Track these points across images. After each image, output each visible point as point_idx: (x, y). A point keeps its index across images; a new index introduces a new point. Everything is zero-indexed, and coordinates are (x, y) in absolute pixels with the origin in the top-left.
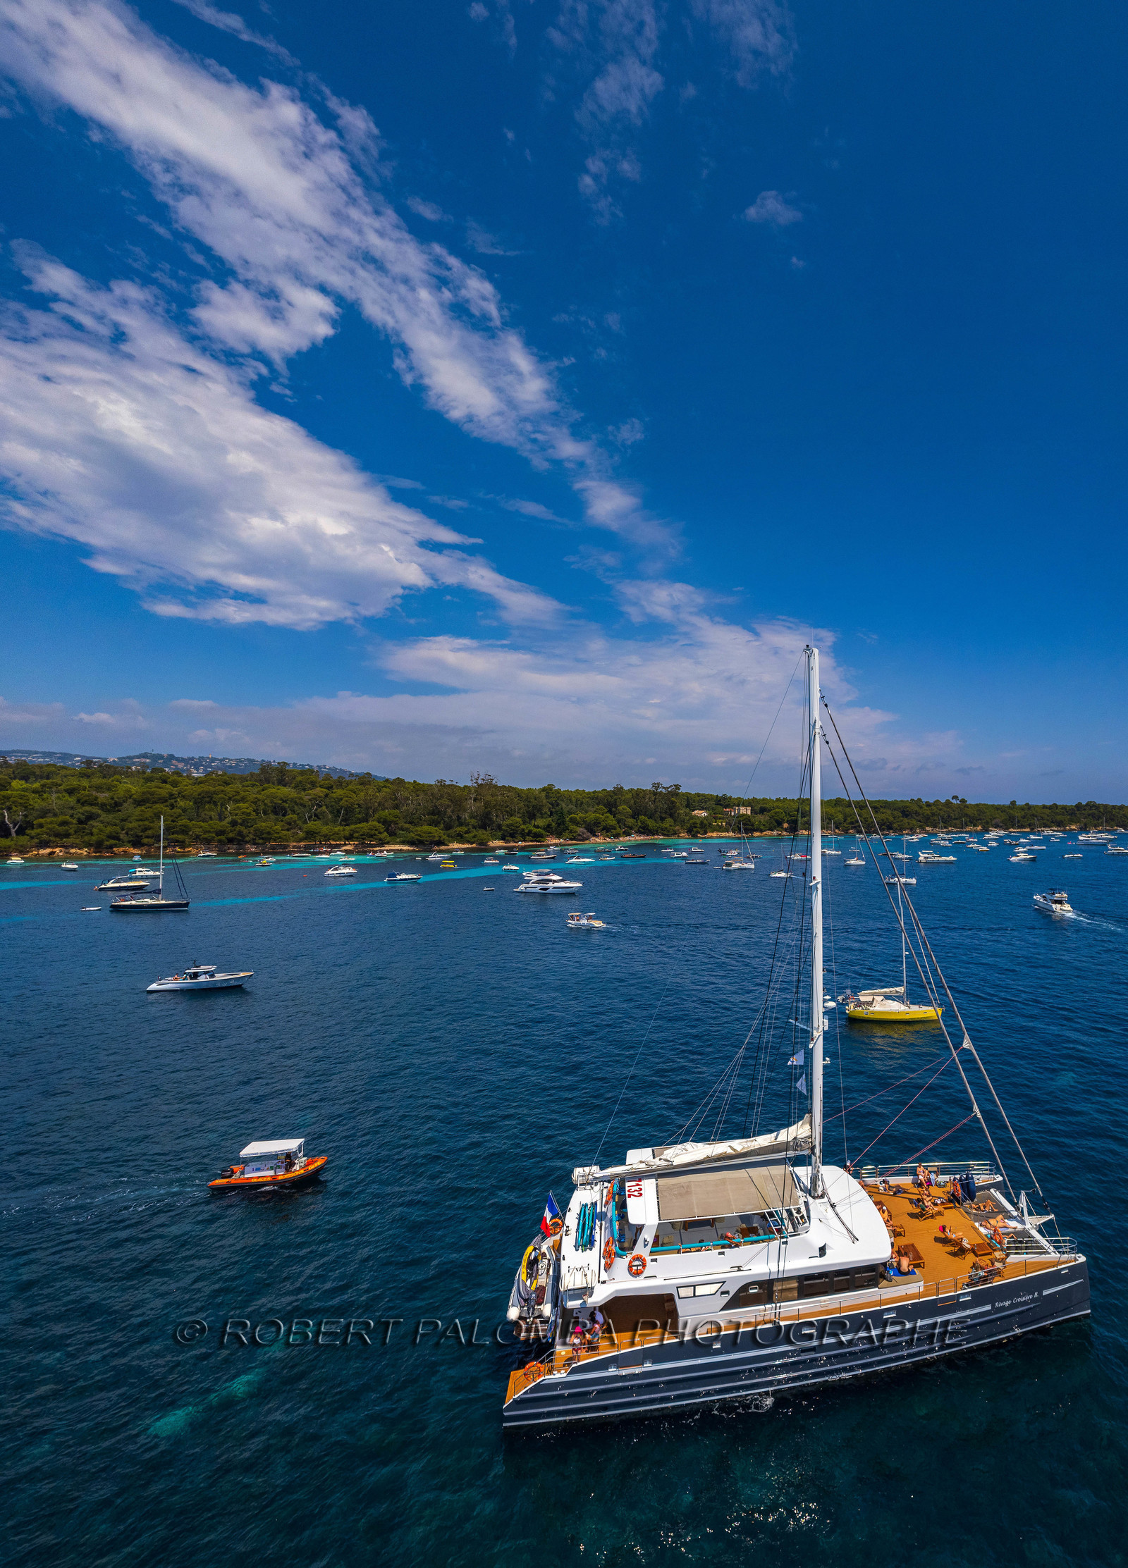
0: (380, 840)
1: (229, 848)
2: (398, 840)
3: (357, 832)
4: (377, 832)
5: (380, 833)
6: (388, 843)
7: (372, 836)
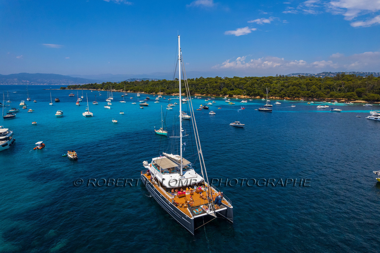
0: (354, 98)
1: (309, 99)
2: (361, 99)
3: (346, 95)
4: (353, 96)
5: (354, 96)
6: (357, 100)
7: (351, 97)
